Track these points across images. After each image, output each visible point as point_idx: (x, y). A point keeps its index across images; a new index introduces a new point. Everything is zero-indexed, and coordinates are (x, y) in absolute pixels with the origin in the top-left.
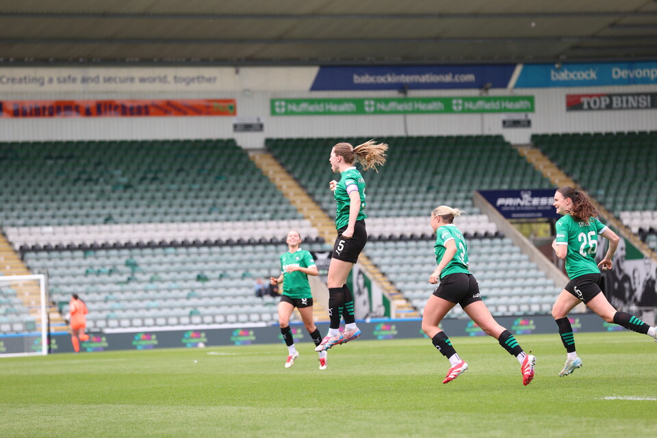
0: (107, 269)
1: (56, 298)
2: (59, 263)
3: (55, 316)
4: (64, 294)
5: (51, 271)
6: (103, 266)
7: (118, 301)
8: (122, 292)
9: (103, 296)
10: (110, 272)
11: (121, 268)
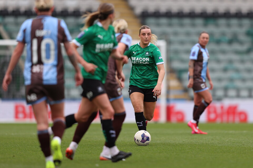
0: (228, 37)
1: (177, 65)
2: (179, 30)
3: (174, 83)
4: (183, 61)
5: (172, 38)
6: (223, 34)
7: (237, 71)
8: (242, 62)
9: (222, 65)
10: (230, 42)
11: (242, 38)
